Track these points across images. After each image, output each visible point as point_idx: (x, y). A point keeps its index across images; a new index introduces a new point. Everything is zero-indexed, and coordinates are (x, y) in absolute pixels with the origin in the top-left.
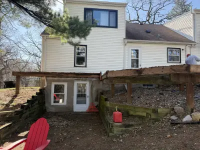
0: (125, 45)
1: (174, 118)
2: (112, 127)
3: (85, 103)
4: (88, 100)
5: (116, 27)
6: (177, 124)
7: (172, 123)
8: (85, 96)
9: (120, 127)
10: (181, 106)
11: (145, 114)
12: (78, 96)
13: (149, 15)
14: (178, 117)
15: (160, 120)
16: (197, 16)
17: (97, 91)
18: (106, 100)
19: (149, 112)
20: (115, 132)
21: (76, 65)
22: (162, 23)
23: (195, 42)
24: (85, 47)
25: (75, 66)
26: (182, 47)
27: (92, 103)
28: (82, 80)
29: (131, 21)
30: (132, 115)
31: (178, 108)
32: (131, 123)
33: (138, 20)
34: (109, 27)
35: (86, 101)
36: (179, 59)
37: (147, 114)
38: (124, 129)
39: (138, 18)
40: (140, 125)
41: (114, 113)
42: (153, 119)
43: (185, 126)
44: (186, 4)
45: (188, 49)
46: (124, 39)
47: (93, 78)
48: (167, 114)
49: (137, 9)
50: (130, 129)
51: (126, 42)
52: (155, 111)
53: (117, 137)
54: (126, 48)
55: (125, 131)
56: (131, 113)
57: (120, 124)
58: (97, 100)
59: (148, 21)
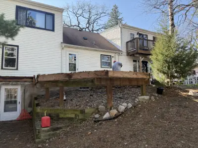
0: (63, 49)
1: (97, 116)
2: (39, 132)
3: (16, 111)
4: (19, 107)
5: (53, 30)
6: (98, 121)
7: (95, 121)
9: (48, 131)
10: (104, 105)
11: (73, 116)
12: (6, 103)
13: (88, 23)
14: (101, 115)
15: (86, 120)
16: (123, 30)
17: (31, 96)
18: (38, 105)
19: (78, 113)
20: (42, 137)
21: (4, 67)
22: (99, 32)
23: (122, 51)
24: (16, 48)
25: (2, 68)
26: (112, 55)
27: (24, 110)
28: (12, 84)
29: (72, 26)
30: (62, 118)
31: (101, 107)
32: (59, 126)
33: (78, 26)
34: (45, 29)
35: (16, 107)
37: (75, 115)
38: (52, 132)
39: (79, 24)
40: (68, 126)
41: (43, 118)
42: (81, 119)
43: (104, 122)
44: (119, 18)
45: (117, 56)
46: (62, 43)
47: (26, 82)
48: (93, 113)
49: (78, 16)
50: (58, 132)
51: (63, 46)
52: (82, 112)
53: (43, 142)
54: (64, 51)
55: (53, 135)
56: (61, 116)
57: (48, 128)
58: (30, 106)
59: (88, 28)
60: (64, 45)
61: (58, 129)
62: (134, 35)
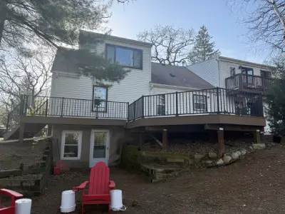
3: (105, 156)
4: (108, 153)
5: (141, 68)
8: (103, 148)
10: (214, 152)
11: (183, 161)
12: (95, 147)
13: (168, 52)
16: (221, 63)
18: (139, 149)
19: (187, 158)
20: (158, 178)
21: (94, 109)
25: (92, 111)
26: (208, 95)
31: (211, 154)
35: (105, 153)
36: (205, 107)
37: (185, 160)
39: (157, 54)
45: (214, 97)
46: (150, 82)
49: (156, 44)
51: (152, 86)
52: (192, 157)
55: (166, 177)
56: (169, 160)
58: (118, 152)
60: (153, 84)
61: (171, 171)
62: (233, 69)
